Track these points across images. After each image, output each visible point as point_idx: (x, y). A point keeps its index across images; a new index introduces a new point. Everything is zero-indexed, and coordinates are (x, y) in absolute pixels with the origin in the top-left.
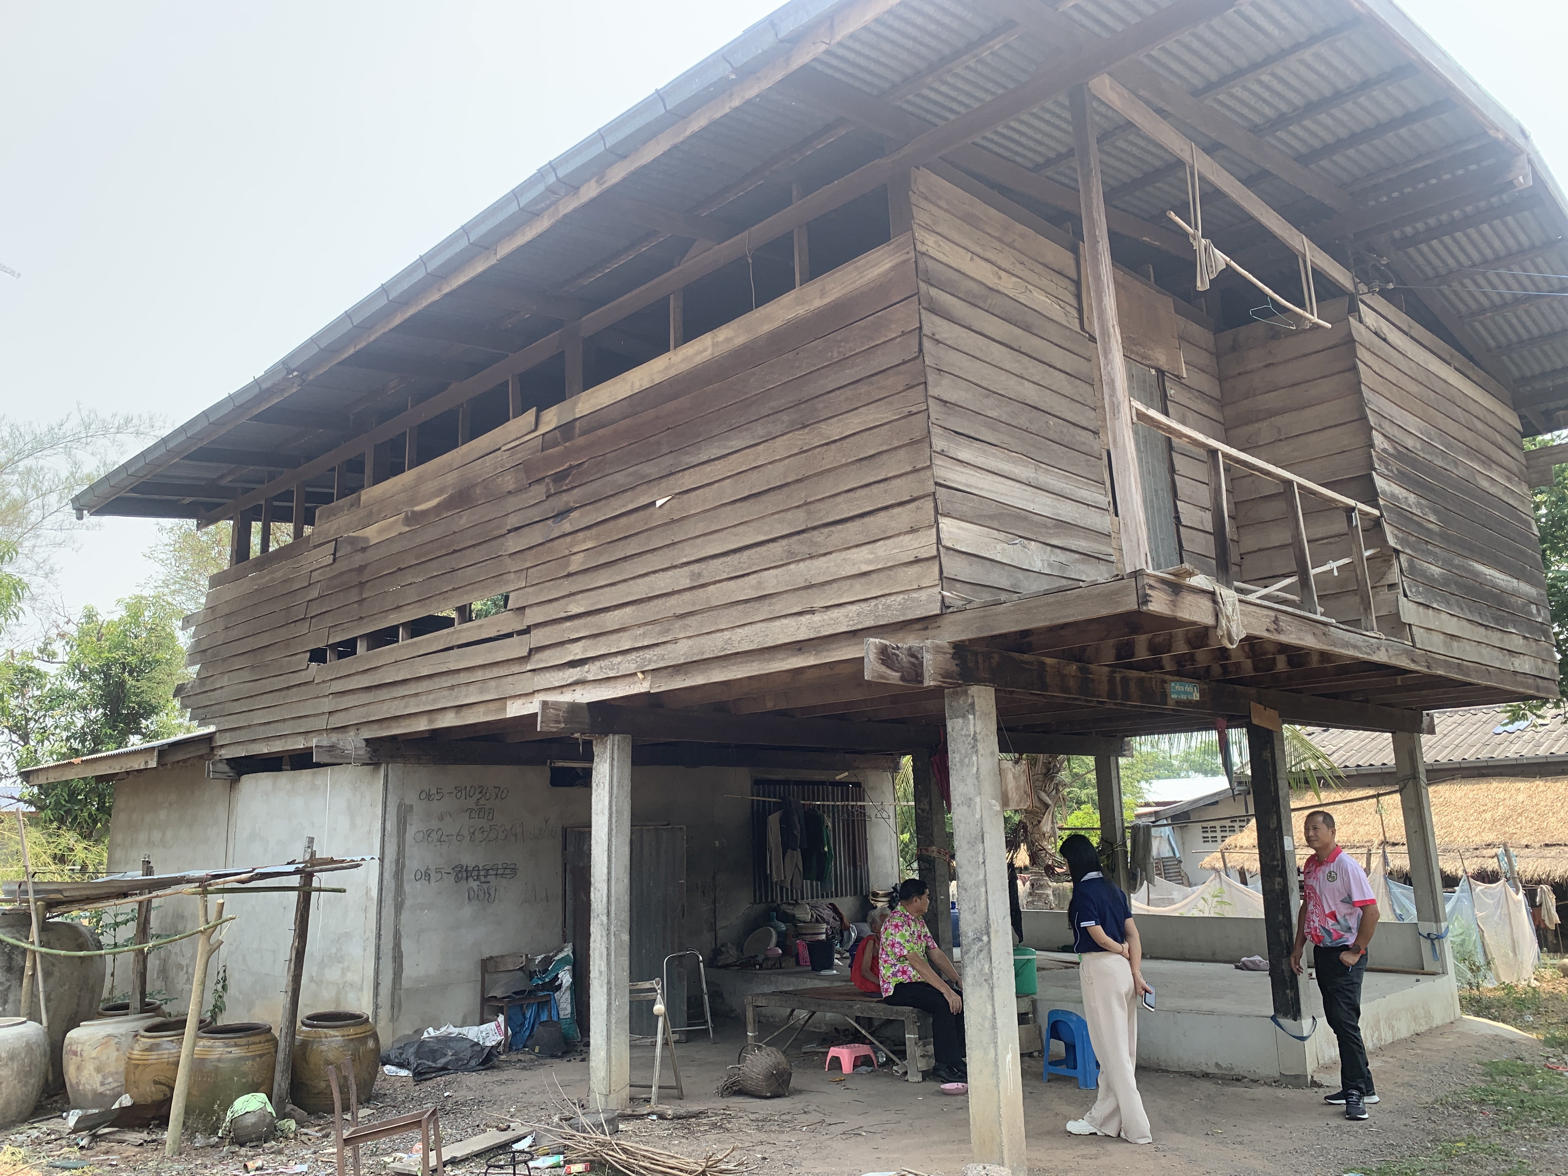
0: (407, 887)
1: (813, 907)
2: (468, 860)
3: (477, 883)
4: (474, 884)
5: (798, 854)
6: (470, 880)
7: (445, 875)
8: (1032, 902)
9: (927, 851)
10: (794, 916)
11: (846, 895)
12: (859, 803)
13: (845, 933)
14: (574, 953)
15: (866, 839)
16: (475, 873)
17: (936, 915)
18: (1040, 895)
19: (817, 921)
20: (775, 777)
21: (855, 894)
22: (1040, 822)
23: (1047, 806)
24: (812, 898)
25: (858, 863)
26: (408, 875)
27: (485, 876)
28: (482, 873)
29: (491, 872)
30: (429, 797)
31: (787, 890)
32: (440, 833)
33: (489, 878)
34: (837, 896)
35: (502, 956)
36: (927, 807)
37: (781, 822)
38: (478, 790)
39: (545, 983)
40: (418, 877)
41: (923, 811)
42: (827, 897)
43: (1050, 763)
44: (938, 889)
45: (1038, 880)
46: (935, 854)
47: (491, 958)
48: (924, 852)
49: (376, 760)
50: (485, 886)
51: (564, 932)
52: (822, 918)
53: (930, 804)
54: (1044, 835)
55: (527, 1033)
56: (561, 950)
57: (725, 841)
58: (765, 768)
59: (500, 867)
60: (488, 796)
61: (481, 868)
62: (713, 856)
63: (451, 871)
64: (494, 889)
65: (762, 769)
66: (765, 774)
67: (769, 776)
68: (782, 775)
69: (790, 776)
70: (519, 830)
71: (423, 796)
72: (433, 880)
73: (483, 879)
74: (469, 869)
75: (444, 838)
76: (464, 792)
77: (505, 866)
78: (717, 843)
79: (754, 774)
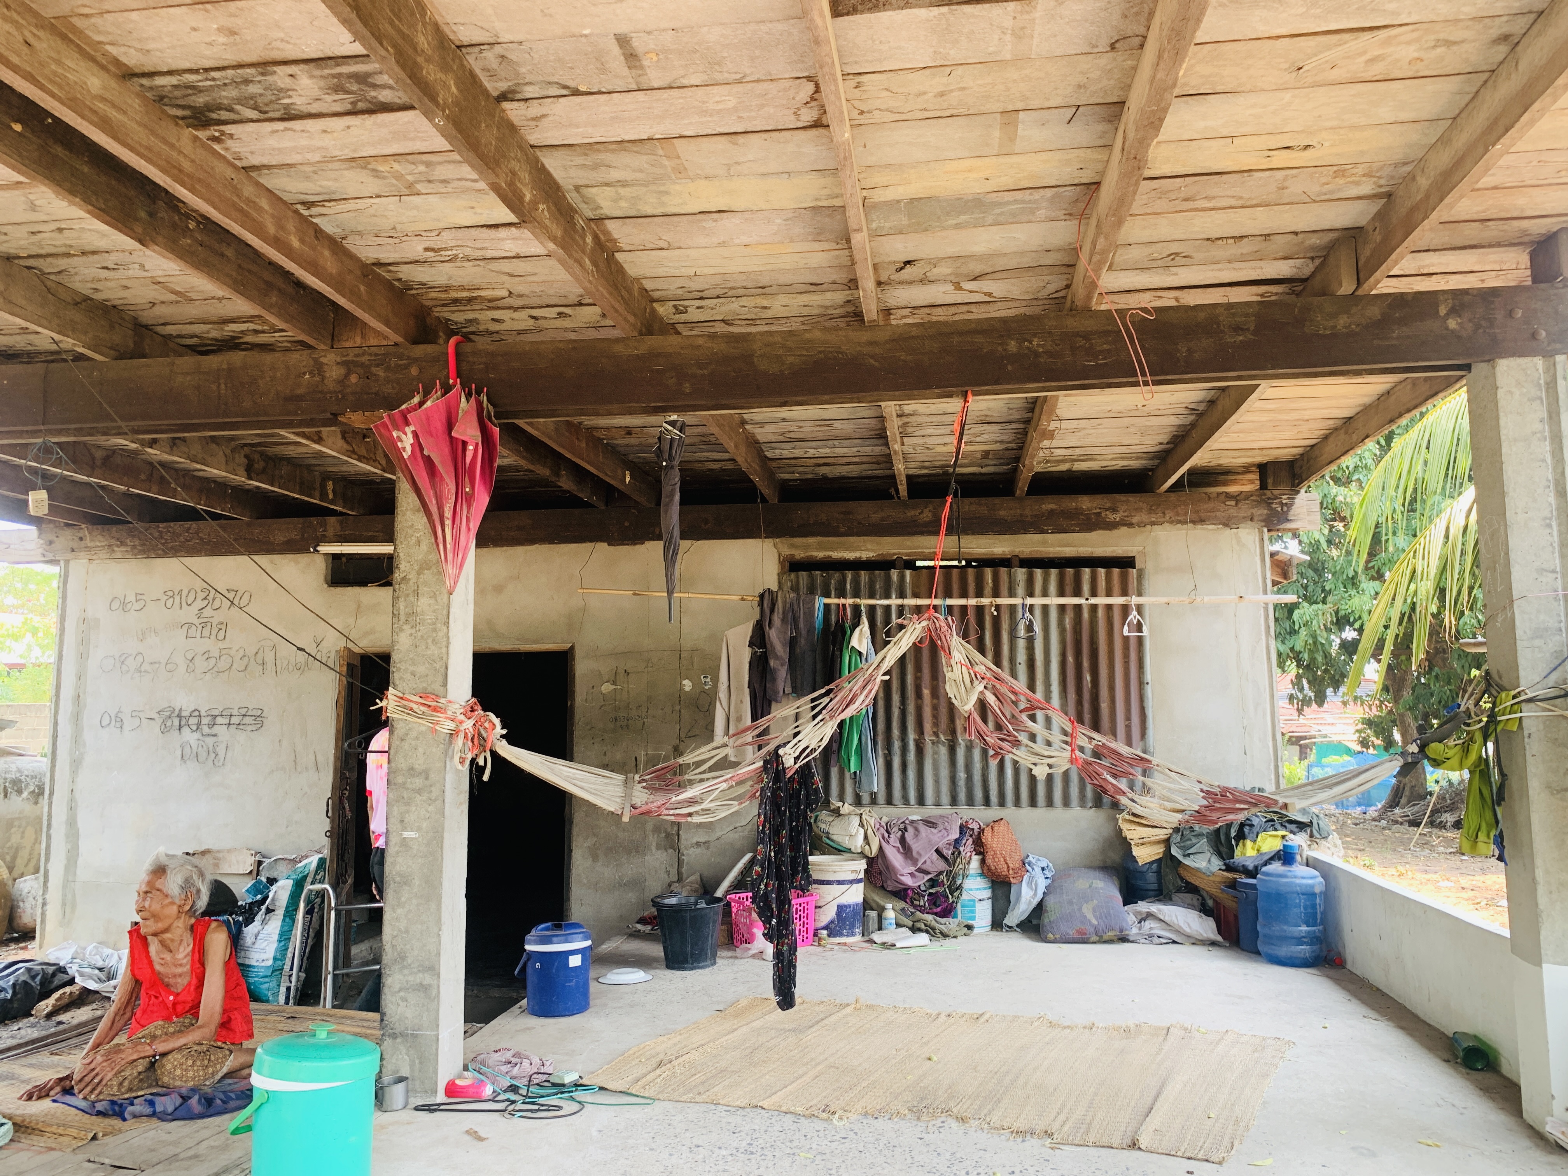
0: (89, 736)
2: (185, 702)
3: (196, 735)
4: (190, 737)
6: (186, 731)
7: (145, 721)
16: (193, 721)
26: (91, 719)
27: (211, 725)
28: (205, 721)
29: (219, 720)
30: (124, 605)
33: (216, 729)
37: (753, 643)
38: (201, 596)
40: (106, 722)
50: (210, 741)
57: (708, 680)
58: (820, 539)
59: (235, 712)
60: (217, 604)
61: (203, 713)
62: (677, 708)
63: (155, 716)
64: (223, 746)
65: (811, 540)
66: (818, 550)
67: (831, 553)
68: (867, 550)
69: (892, 552)
70: (269, 657)
71: (115, 605)
72: (127, 726)
73: (206, 730)
74: (184, 714)
75: (146, 666)
76: (177, 598)
77: (243, 711)
78: (687, 685)
79: (787, 551)
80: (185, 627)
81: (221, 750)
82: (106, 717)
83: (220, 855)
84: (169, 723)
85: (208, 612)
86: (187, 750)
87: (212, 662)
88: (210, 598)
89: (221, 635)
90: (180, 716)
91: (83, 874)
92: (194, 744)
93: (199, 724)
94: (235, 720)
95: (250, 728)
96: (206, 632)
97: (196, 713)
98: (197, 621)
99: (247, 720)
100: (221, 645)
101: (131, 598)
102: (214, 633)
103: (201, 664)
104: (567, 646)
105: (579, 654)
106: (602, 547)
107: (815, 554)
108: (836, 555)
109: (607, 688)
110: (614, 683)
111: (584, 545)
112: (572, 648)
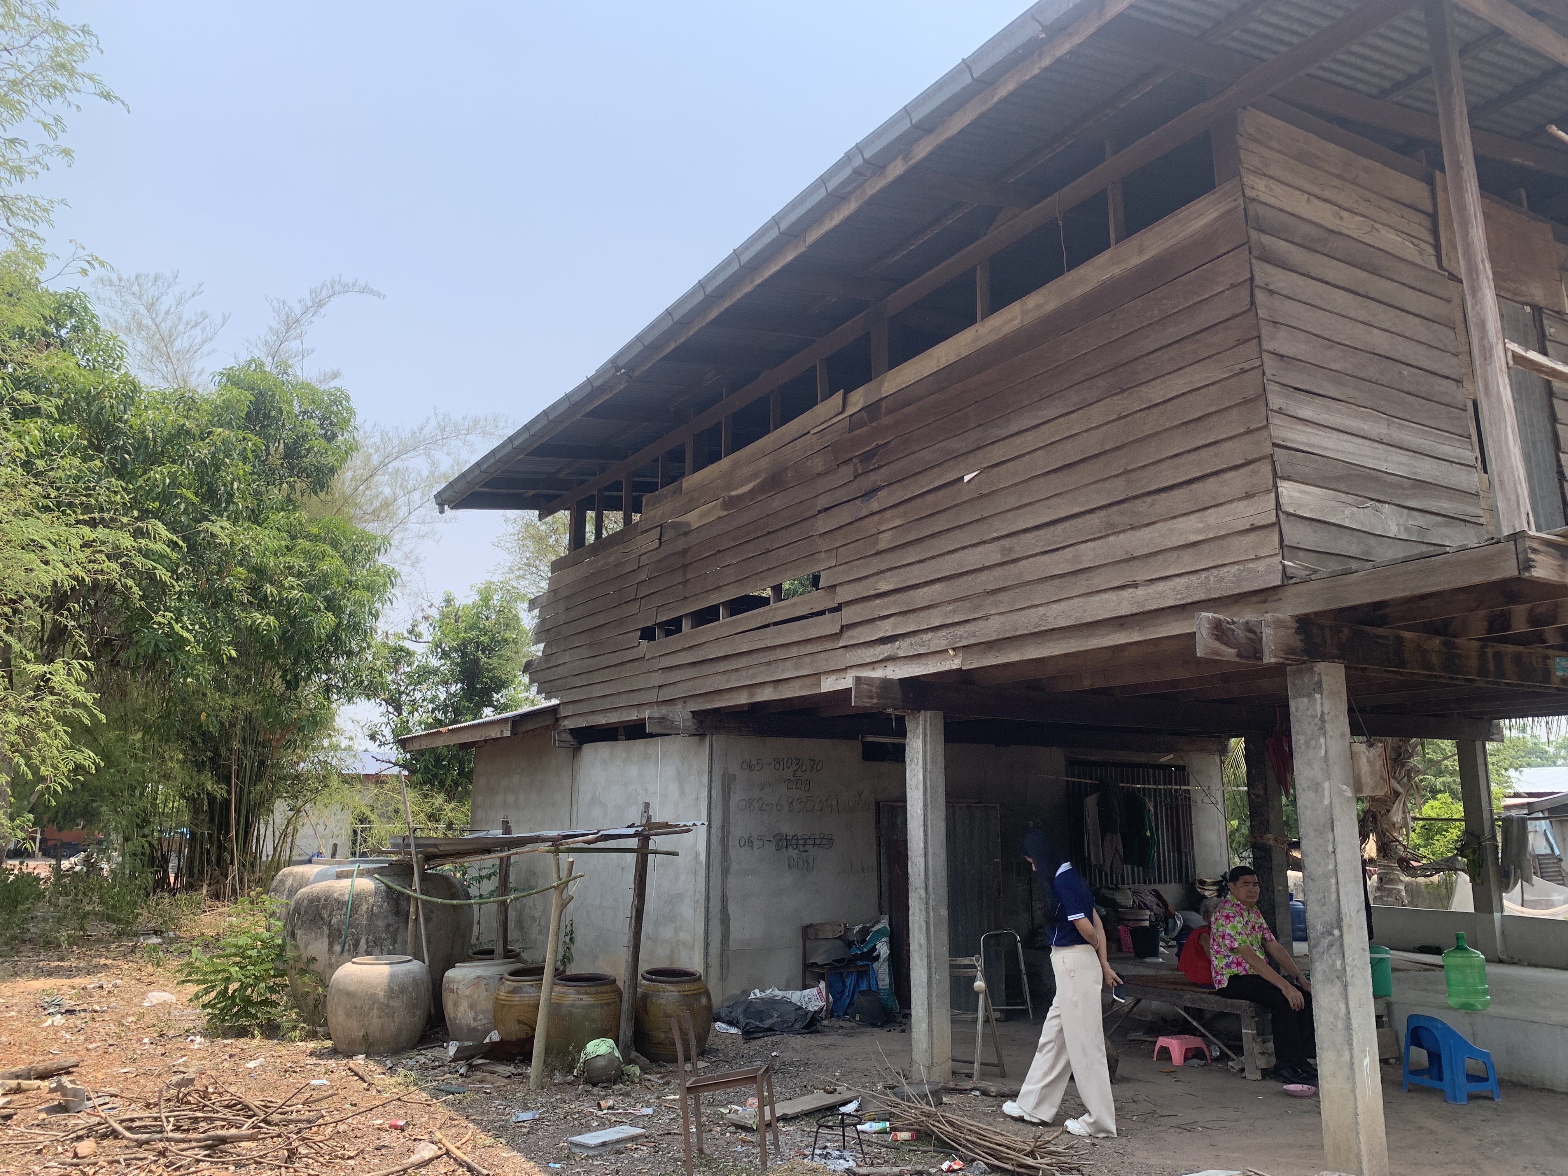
0: (732, 853)
1: (1135, 893)
2: (787, 829)
3: (796, 851)
4: (793, 853)
5: (1118, 839)
6: (790, 848)
7: (766, 843)
8: (1381, 898)
9: (1262, 837)
10: (1114, 901)
11: (1171, 882)
12: (1183, 787)
13: (1170, 921)
14: (890, 925)
15: (1191, 825)
16: (794, 842)
17: (1273, 907)
18: (1390, 890)
19: (1140, 907)
20: (1093, 758)
21: (1180, 881)
22: (1388, 811)
23: (1397, 794)
24: (1134, 883)
25: (1183, 850)
26: (733, 842)
27: (804, 845)
28: (801, 842)
29: (809, 842)
30: (750, 767)
31: (1106, 873)
32: (761, 802)
33: (808, 847)
34: (1160, 882)
35: (822, 924)
36: (1261, 792)
37: (1099, 804)
38: (795, 762)
39: (863, 953)
40: (742, 843)
41: (1258, 796)
42: (1150, 883)
43: (1400, 747)
44: (1275, 879)
45: (1387, 873)
46: (1271, 842)
47: (812, 925)
48: (1259, 840)
49: (701, 731)
50: (804, 855)
51: (880, 904)
52: (1145, 904)
53: (1266, 789)
54: (1394, 825)
55: (848, 1001)
56: (878, 922)
58: (1080, 749)
59: (817, 837)
60: (804, 768)
61: (799, 838)
63: (772, 839)
65: (1077, 749)
66: (1080, 755)
68: (1098, 756)
69: (1106, 757)
70: (834, 802)
71: (745, 766)
72: (755, 847)
73: (802, 848)
74: (788, 838)
75: (765, 807)
76: (781, 763)
77: (822, 836)
79: (1068, 754)
80: (787, 782)
81: (811, 860)
82: (742, 840)
84: (780, 844)
85: (799, 773)
86: (792, 861)
87: (802, 805)
88: (800, 764)
89: (807, 787)
91: (732, 944)
92: (795, 857)
93: (797, 844)
94: (818, 842)
95: (826, 847)
96: (798, 787)
97: (795, 837)
98: (792, 779)
99: (825, 842)
100: (808, 794)
101: (754, 762)
102: (803, 786)
103: (796, 806)
106: (993, 747)
108: (1087, 758)
111: (984, 745)
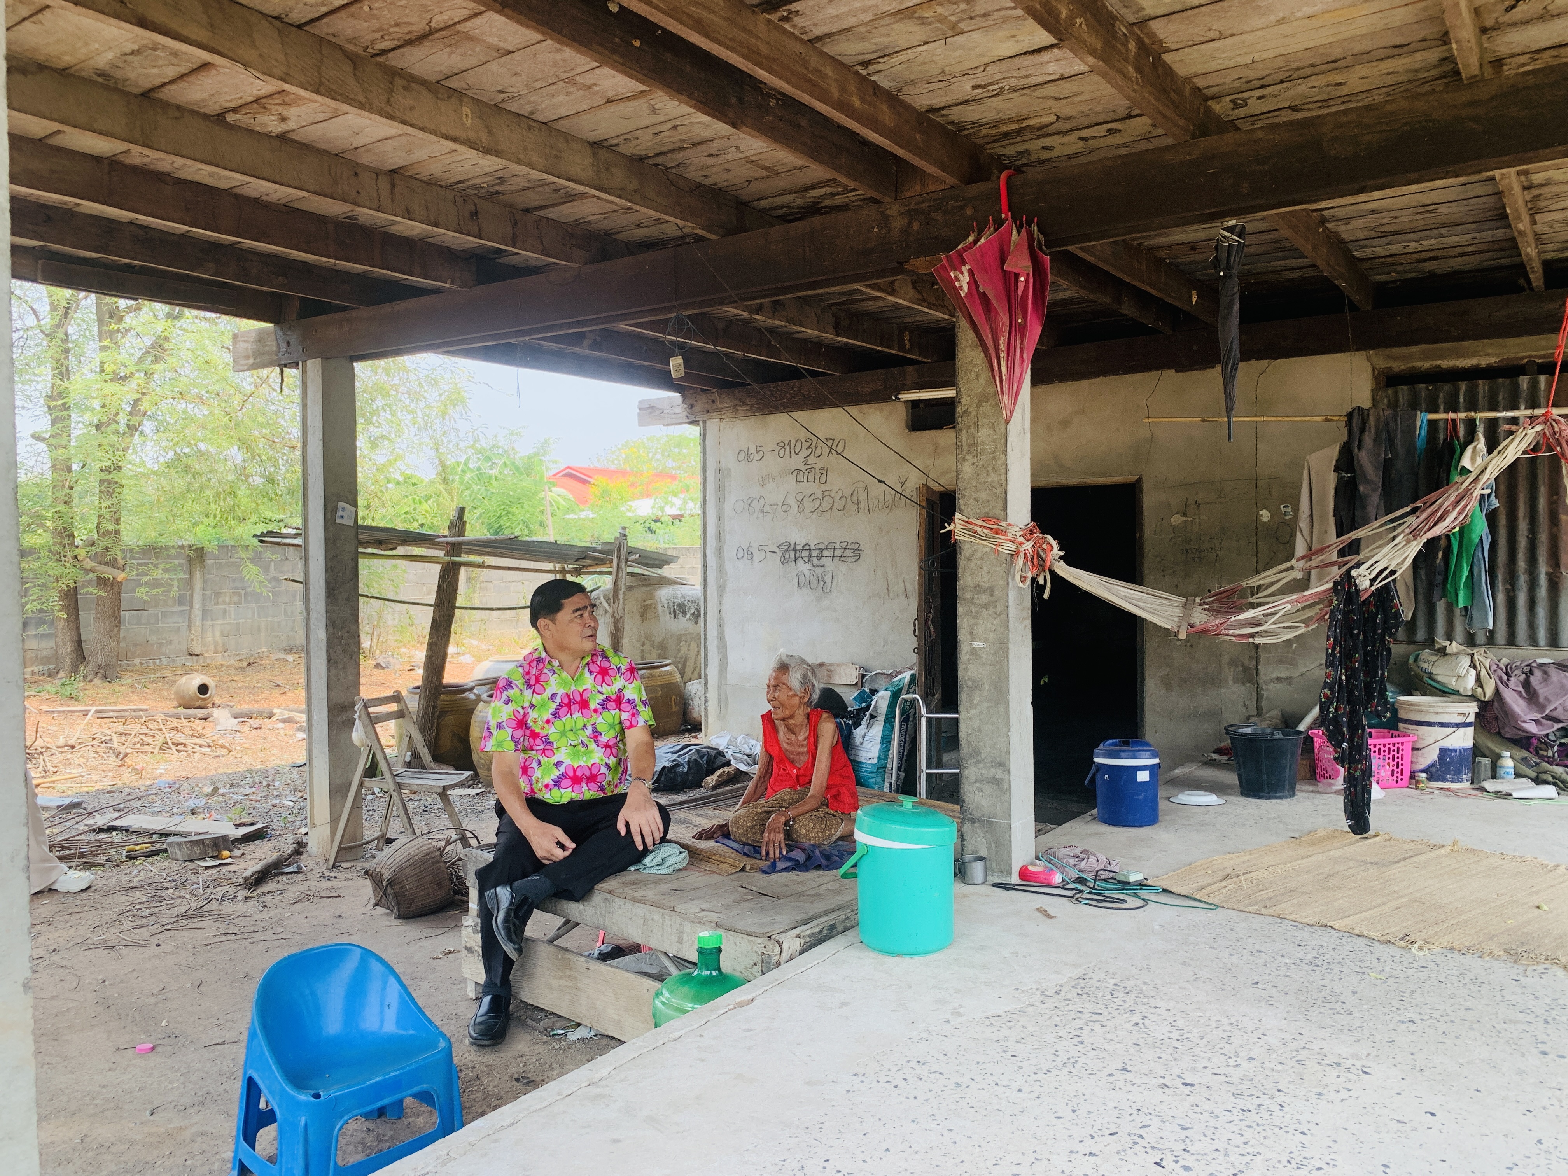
0: (729, 566)
2: (798, 537)
3: (808, 566)
4: (804, 567)
6: (800, 562)
7: (769, 555)
16: (805, 554)
26: (729, 552)
27: (820, 557)
28: (815, 553)
29: (826, 553)
30: (748, 458)
32: (762, 501)
33: (824, 561)
38: (806, 445)
40: (740, 555)
50: (819, 571)
57: (1289, 509)
58: (1425, 346)
59: (837, 546)
60: (818, 452)
61: (813, 547)
62: (1254, 540)
63: (777, 550)
64: (830, 575)
65: (1413, 349)
66: (1424, 360)
67: (1439, 362)
68: (1487, 355)
69: (1521, 355)
70: (863, 496)
71: (742, 456)
72: (756, 559)
73: (815, 561)
74: (798, 548)
75: (767, 508)
76: (788, 448)
77: (844, 545)
78: (1265, 515)
79: (1382, 363)
80: (795, 473)
81: (828, 578)
82: (741, 550)
83: (832, 668)
84: (787, 556)
85: (811, 459)
86: (802, 579)
87: (818, 502)
88: (813, 447)
89: (823, 481)
90: (795, 550)
91: (732, 679)
92: (807, 573)
93: (810, 556)
94: (838, 553)
95: (850, 560)
96: (811, 478)
97: (807, 547)
98: (803, 468)
99: (848, 553)
100: (824, 488)
101: (753, 450)
102: (817, 477)
103: (808, 505)
104: (1133, 478)
105: (1146, 486)
106: (1170, 374)
107: (1419, 364)
108: (1445, 364)
109: (1177, 520)
110: (1184, 514)
111: (1149, 373)
112: (1140, 480)
